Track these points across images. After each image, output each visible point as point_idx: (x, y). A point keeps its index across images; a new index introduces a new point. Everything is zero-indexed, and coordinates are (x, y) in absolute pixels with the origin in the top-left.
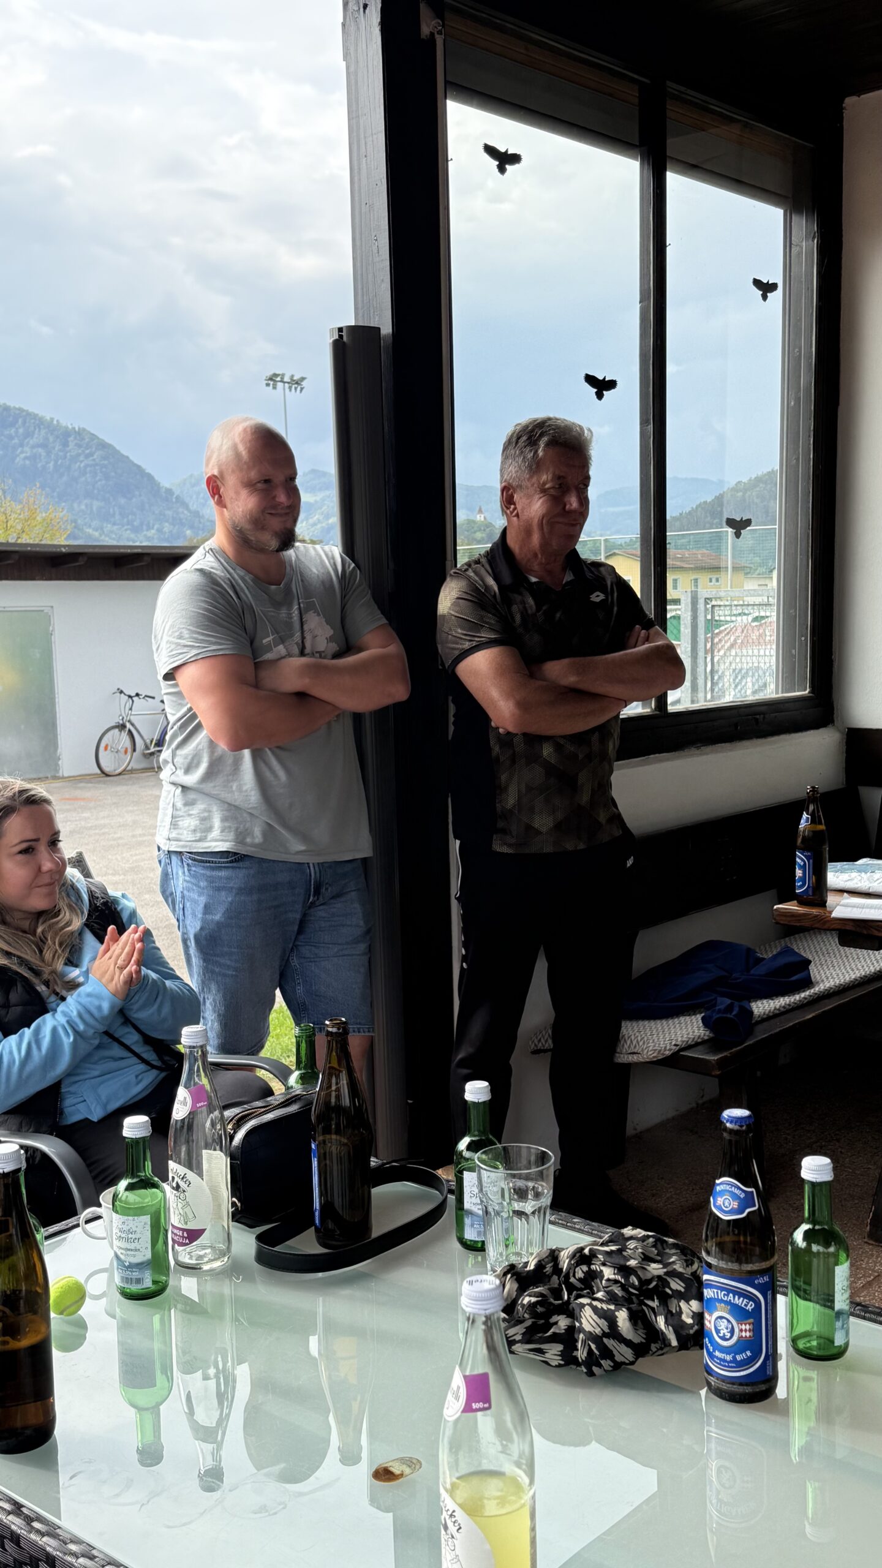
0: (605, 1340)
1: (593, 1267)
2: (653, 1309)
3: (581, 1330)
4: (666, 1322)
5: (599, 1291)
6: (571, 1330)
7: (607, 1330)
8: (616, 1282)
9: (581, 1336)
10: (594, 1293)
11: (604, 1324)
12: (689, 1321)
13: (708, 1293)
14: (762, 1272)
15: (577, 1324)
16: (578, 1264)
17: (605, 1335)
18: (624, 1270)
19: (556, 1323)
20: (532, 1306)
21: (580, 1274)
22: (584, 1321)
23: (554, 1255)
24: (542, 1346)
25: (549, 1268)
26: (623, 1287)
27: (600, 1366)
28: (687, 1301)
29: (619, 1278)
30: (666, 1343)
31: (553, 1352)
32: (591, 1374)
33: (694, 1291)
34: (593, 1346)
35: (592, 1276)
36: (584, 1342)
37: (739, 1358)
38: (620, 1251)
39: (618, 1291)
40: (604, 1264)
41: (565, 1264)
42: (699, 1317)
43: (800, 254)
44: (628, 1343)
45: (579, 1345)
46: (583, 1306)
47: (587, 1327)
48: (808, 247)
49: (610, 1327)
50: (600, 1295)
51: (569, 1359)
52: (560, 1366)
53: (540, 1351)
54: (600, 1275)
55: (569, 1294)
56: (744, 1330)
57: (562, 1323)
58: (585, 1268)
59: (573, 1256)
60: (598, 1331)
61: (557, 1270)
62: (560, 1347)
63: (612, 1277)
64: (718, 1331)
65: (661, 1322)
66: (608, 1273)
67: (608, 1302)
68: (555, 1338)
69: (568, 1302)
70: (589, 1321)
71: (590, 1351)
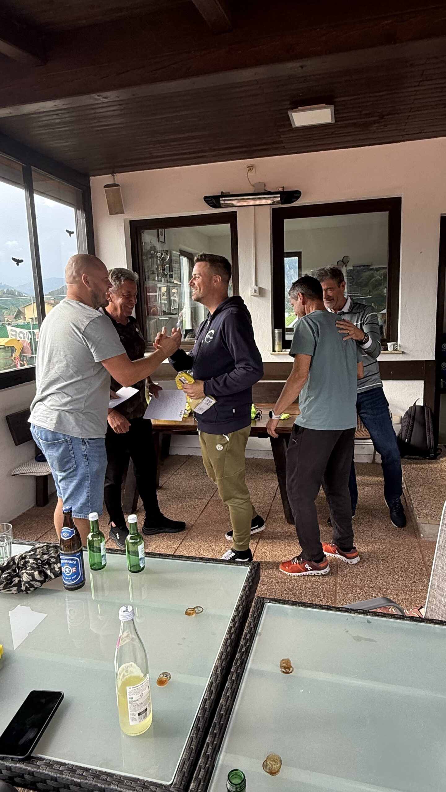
0: (31, 582)
1: (26, 560)
2: (46, 568)
3: (23, 581)
4: (51, 572)
5: (29, 567)
6: (20, 582)
7: (31, 579)
8: (34, 563)
9: (23, 583)
10: (27, 568)
11: (30, 578)
12: (58, 570)
13: (62, 561)
14: (78, 552)
15: (22, 579)
16: (21, 560)
17: (31, 581)
18: (36, 559)
19: (15, 580)
20: (6, 578)
21: (22, 563)
22: (24, 578)
23: (13, 559)
24: (11, 589)
25: (11, 563)
26: (36, 564)
27: (30, 590)
28: (57, 564)
29: (34, 562)
30: (51, 578)
31: (14, 590)
32: (27, 593)
33: (58, 561)
34: (27, 585)
35: (26, 562)
36: (24, 584)
37: (73, 578)
38: (34, 554)
39: (35, 566)
40: (30, 558)
41: (17, 561)
42: (60, 568)
43: (80, 222)
44: (38, 581)
45: (23, 585)
46: (23, 573)
47: (25, 580)
48: (83, 221)
49: (32, 578)
50: (28, 568)
51: (19, 590)
52: (17, 593)
53: (10, 591)
54: (29, 562)
55: (19, 570)
56: (74, 570)
57: (17, 580)
58: (23, 561)
59: (19, 558)
60: (29, 580)
61: (14, 563)
62: (17, 588)
63: (33, 562)
64: (66, 572)
65: (48, 572)
66: (31, 561)
67: (32, 570)
68: (15, 585)
69: (19, 573)
70: (25, 577)
71: (26, 587)
